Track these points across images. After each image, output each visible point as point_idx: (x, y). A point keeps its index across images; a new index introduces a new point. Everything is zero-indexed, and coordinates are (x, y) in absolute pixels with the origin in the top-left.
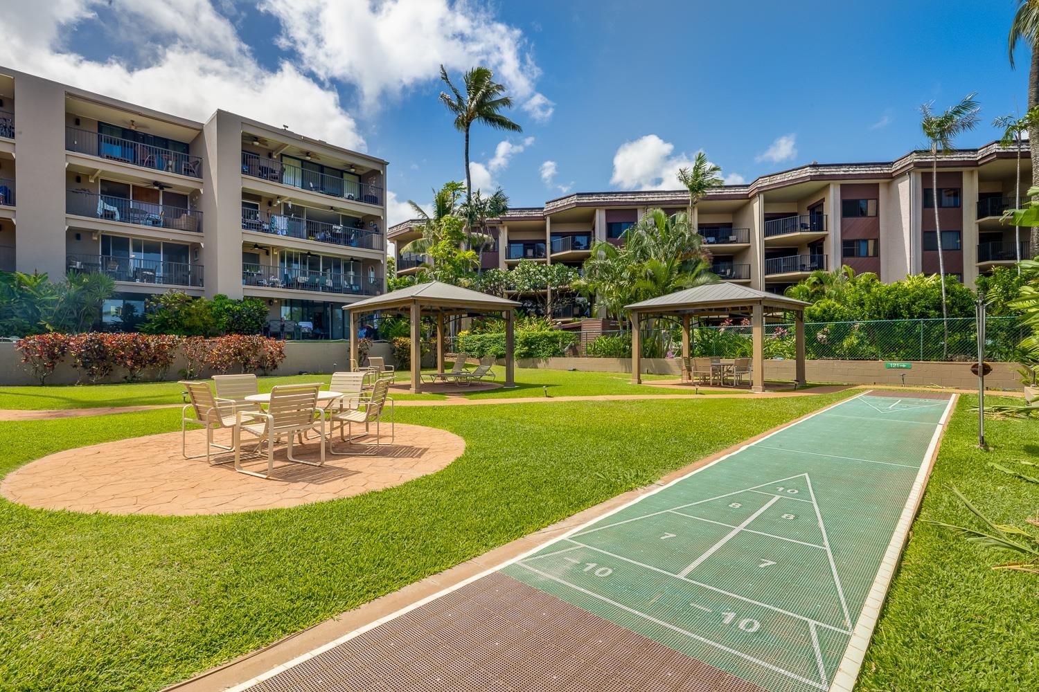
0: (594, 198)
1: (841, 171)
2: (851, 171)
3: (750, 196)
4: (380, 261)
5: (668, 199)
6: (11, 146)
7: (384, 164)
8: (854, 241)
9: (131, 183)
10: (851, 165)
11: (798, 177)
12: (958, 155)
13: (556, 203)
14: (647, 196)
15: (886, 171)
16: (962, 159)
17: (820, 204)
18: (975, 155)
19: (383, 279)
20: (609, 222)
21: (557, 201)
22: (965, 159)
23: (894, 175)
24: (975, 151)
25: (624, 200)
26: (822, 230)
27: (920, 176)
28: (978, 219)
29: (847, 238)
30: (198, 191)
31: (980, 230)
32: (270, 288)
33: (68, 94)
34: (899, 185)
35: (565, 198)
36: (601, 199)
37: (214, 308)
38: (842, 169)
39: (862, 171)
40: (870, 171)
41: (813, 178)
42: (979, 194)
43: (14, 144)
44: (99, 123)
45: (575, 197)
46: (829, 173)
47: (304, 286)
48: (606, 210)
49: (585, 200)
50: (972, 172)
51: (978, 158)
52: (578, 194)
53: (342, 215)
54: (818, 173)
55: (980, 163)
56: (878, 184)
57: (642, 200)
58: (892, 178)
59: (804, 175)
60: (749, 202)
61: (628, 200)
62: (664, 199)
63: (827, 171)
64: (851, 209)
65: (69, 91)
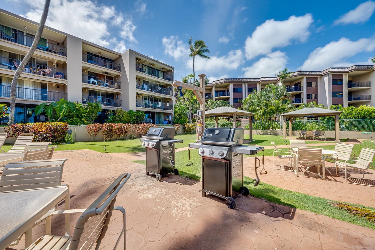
0: (230, 80)
1: (307, 73)
2: (310, 73)
3: (277, 80)
4: (172, 99)
5: (252, 81)
6: (66, 59)
7: (173, 68)
8: (310, 94)
9: (97, 73)
10: (310, 72)
11: (294, 75)
12: (343, 69)
13: (217, 82)
14: (246, 80)
15: (320, 74)
16: (344, 70)
17: (300, 83)
18: (348, 69)
19: (173, 105)
20: (234, 87)
21: (217, 81)
22: (345, 70)
23: (323, 75)
24: (347, 68)
25: (239, 81)
26: (300, 91)
27: (331, 75)
28: (348, 88)
29: (308, 93)
30: (120, 76)
31: (348, 91)
32: (142, 108)
33: (83, 42)
34: (325, 78)
35: (220, 80)
36: (232, 80)
37: (130, 114)
38: (308, 73)
39: (313, 73)
40: (316, 73)
41: (299, 75)
42: (348, 81)
43: (67, 59)
44: (88, 52)
45: (224, 80)
46: (304, 74)
47: (152, 107)
48: (233, 84)
49: (227, 81)
50: (346, 74)
51: (348, 70)
52: (225, 79)
53: (159, 84)
54: (301, 74)
55: (349, 72)
56: (317, 77)
57: (244, 81)
58: (322, 76)
59: (296, 74)
60: (277, 82)
61: (240, 81)
62: (251, 81)
63: (303, 73)
64: (309, 84)
65: (83, 41)
